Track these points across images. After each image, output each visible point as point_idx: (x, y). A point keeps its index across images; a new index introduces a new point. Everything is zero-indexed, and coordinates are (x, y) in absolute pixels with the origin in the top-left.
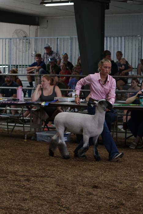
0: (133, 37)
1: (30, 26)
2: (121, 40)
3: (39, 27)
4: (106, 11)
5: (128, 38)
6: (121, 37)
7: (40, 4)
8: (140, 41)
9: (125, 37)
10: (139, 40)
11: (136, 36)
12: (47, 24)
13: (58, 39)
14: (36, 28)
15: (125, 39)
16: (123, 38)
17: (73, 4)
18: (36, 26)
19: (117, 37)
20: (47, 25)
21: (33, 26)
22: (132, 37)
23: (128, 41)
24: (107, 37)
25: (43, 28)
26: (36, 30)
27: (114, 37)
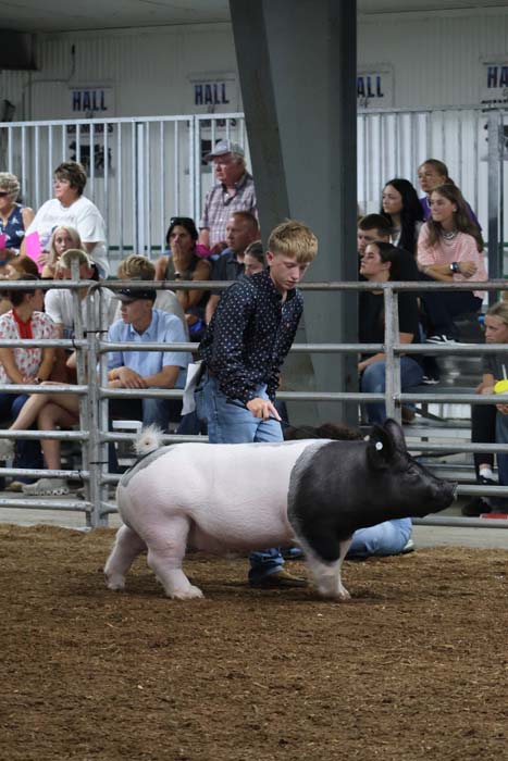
0: (464, 112)
2: (414, 125)
3: (35, 75)
5: (445, 118)
6: (413, 113)
9: (430, 112)
12: (74, 60)
13: (140, 127)
14: (27, 81)
15: (428, 121)
16: (422, 118)
18: (26, 74)
19: (397, 113)
20: (74, 66)
21: (9, 71)
22: (457, 112)
23: (443, 129)
25: (57, 80)
26: (24, 87)
27: (382, 114)
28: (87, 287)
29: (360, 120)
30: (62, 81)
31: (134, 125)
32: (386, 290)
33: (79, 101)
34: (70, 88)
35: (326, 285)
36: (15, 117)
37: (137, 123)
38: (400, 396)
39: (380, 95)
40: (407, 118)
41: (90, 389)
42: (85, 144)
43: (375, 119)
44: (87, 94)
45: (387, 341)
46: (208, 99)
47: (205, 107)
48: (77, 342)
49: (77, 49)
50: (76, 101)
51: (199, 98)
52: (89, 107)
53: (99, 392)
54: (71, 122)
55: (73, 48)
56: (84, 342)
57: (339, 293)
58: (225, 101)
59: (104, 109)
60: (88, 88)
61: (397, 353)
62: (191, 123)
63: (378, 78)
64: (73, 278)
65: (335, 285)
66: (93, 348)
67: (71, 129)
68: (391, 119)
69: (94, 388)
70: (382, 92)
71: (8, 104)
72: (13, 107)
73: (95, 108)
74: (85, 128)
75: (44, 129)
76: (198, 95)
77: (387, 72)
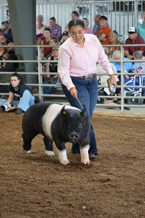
5: (61, 5)
6: (54, 4)
8: (74, 8)
9: (58, 4)
10: (72, 7)
11: (69, 3)
15: (57, 6)
16: (56, 5)
19: (50, 4)
22: (65, 4)
23: (61, 8)
24: (39, 5)
27: (46, 4)
29: (37, 6)
38: (42, 73)
40: (52, 5)
43: (41, 6)
61: (41, 63)
68: (48, 6)
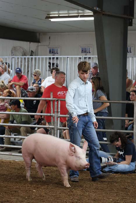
1: (30, 43)
3: (39, 44)
4: (129, 27)
7: (46, 18)
12: (50, 40)
13: (68, 58)
14: (37, 45)
17: (92, 19)
18: (37, 43)
20: (50, 42)
25: (45, 46)
26: (36, 47)
27: (132, 57)
28: (55, 100)
30: (46, 46)
31: (66, 58)
32: (135, 104)
33: (51, 51)
34: (49, 48)
35: (118, 102)
36: (34, 55)
37: (67, 57)
39: (130, 52)
41: (55, 127)
42: (53, 63)
43: (131, 59)
44: (53, 49)
45: (134, 117)
46: (85, 52)
47: (84, 54)
48: (51, 114)
49: (51, 38)
50: (50, 51)
51: (82, 51)
52: (53, 53)
53: (57, 128)
54: (50, 57)
55: (50, 37)
56: (54, 114)
57: (121, 104)
58: (89, 53)
59: (57, 53)
60: (53, 48)
62: (82, 58)
63: (130, 48)
64: (51, 97)
65: (120, 102)
66: (56, 116)
67: (50, 58)
68: (135, 58)
69: (56, 127)
70: (131, 51)
71: (32, 51)
72: (33, 52)
73: (55, 53)
74: (53, 58)
75: (43, 58)
76: (82, 50)
77: (132, 46)
